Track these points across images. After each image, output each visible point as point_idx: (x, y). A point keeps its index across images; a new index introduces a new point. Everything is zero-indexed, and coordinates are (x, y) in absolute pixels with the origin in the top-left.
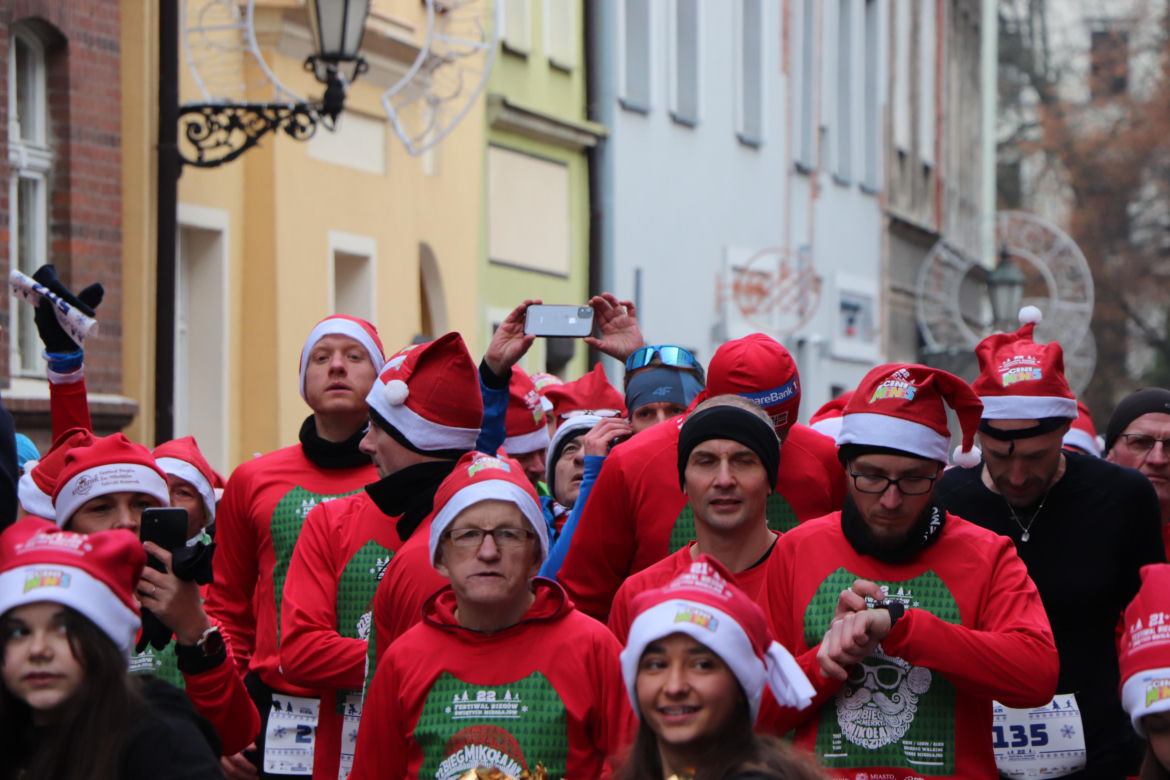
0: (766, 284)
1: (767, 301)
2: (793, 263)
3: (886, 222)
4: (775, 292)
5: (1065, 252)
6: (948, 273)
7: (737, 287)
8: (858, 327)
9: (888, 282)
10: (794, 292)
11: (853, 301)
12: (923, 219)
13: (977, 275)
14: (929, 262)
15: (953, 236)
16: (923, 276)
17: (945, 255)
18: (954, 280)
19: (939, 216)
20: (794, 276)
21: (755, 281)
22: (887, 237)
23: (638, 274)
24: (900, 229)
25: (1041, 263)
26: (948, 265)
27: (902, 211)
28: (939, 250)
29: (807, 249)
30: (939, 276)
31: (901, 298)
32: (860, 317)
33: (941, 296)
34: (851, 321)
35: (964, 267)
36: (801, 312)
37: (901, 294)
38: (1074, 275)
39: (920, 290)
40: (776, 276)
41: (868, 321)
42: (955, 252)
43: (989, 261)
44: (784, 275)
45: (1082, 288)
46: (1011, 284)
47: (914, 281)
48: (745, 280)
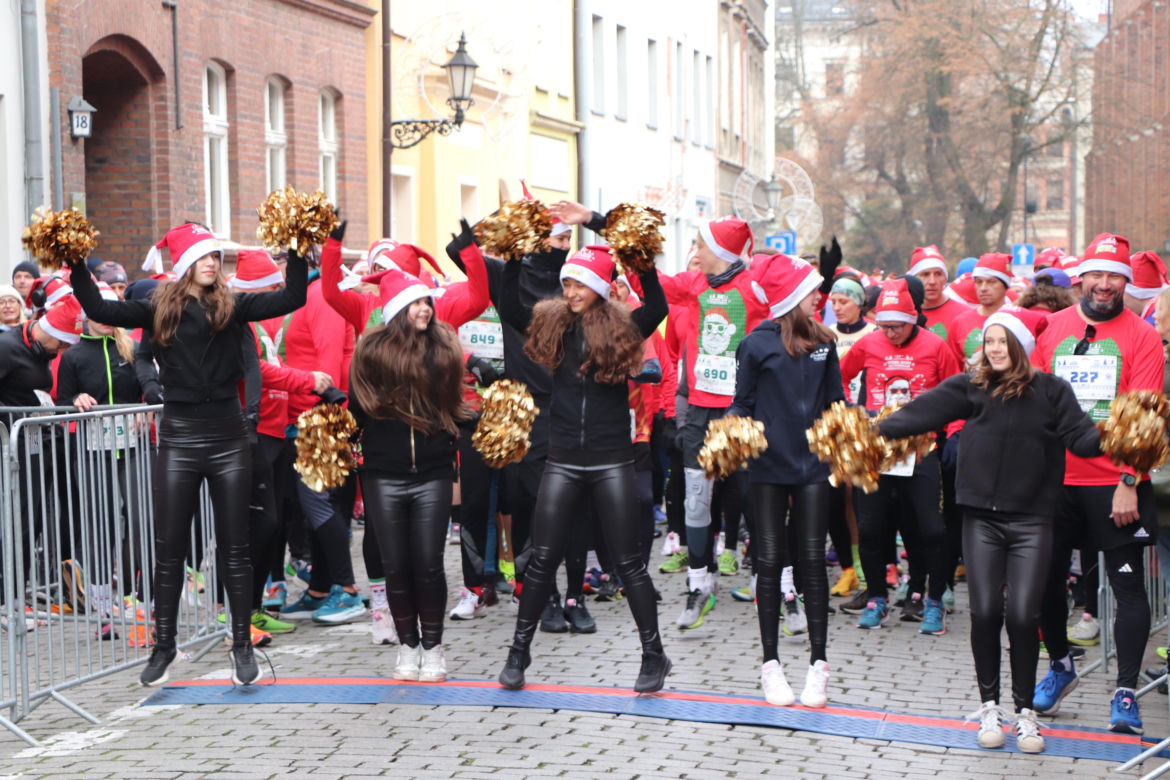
0: (661, 194)
1: (661, 201)
2: (674, 184)
3: (718, 163)
4: (665, 198)
5: (801, 175)
6: (748, 186)
7: (647, 195)
8: (705, 212)
9: (718, 191)
10: (674, 197)
11: (703, 200)
12: (736, 161)
13: (762, 186)
14: (739, 180)
15: (750, 168)
16: (736, 187)
17: (745, 177)
18: (750, 188)
19: (743, 159)
20: (673, 189)
21: (655, 192)
22: (718, 170)
23: (600, 190)
24: (724, 165)
25: (790, 180)
26: (747, 182)
27: (726, 158)
28: (743, 176)
29: (681, 176)
30: (744, 188)
31: (726, 198)
32: (705, 208)
33: (745, 197)
34: (701, 209)
35: (755, 183)
36: (678, 206)
37: (726, 196)
38: (804, 185)
39: (734, 194)
40: (666, 188)
41: (709, 210)
42: (751, 176)
43: (768, 179)
44: (669, 189)
45: (809, 192)
46: (776, 190)
47: (732, 190)
48: (651, 192)
